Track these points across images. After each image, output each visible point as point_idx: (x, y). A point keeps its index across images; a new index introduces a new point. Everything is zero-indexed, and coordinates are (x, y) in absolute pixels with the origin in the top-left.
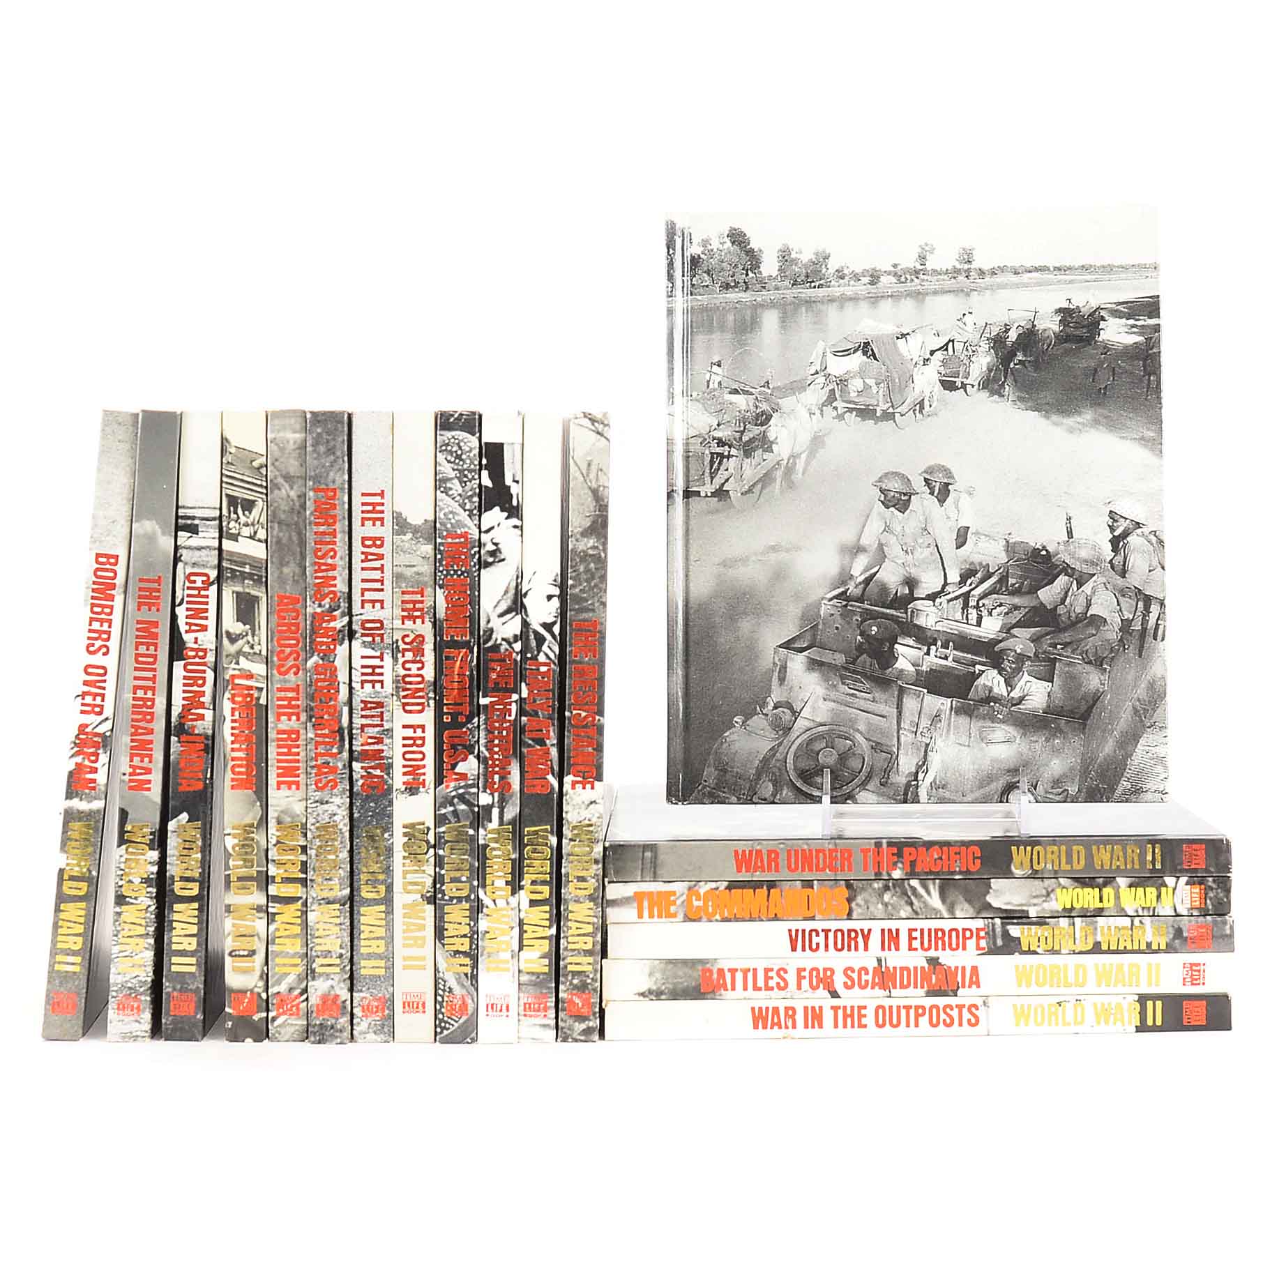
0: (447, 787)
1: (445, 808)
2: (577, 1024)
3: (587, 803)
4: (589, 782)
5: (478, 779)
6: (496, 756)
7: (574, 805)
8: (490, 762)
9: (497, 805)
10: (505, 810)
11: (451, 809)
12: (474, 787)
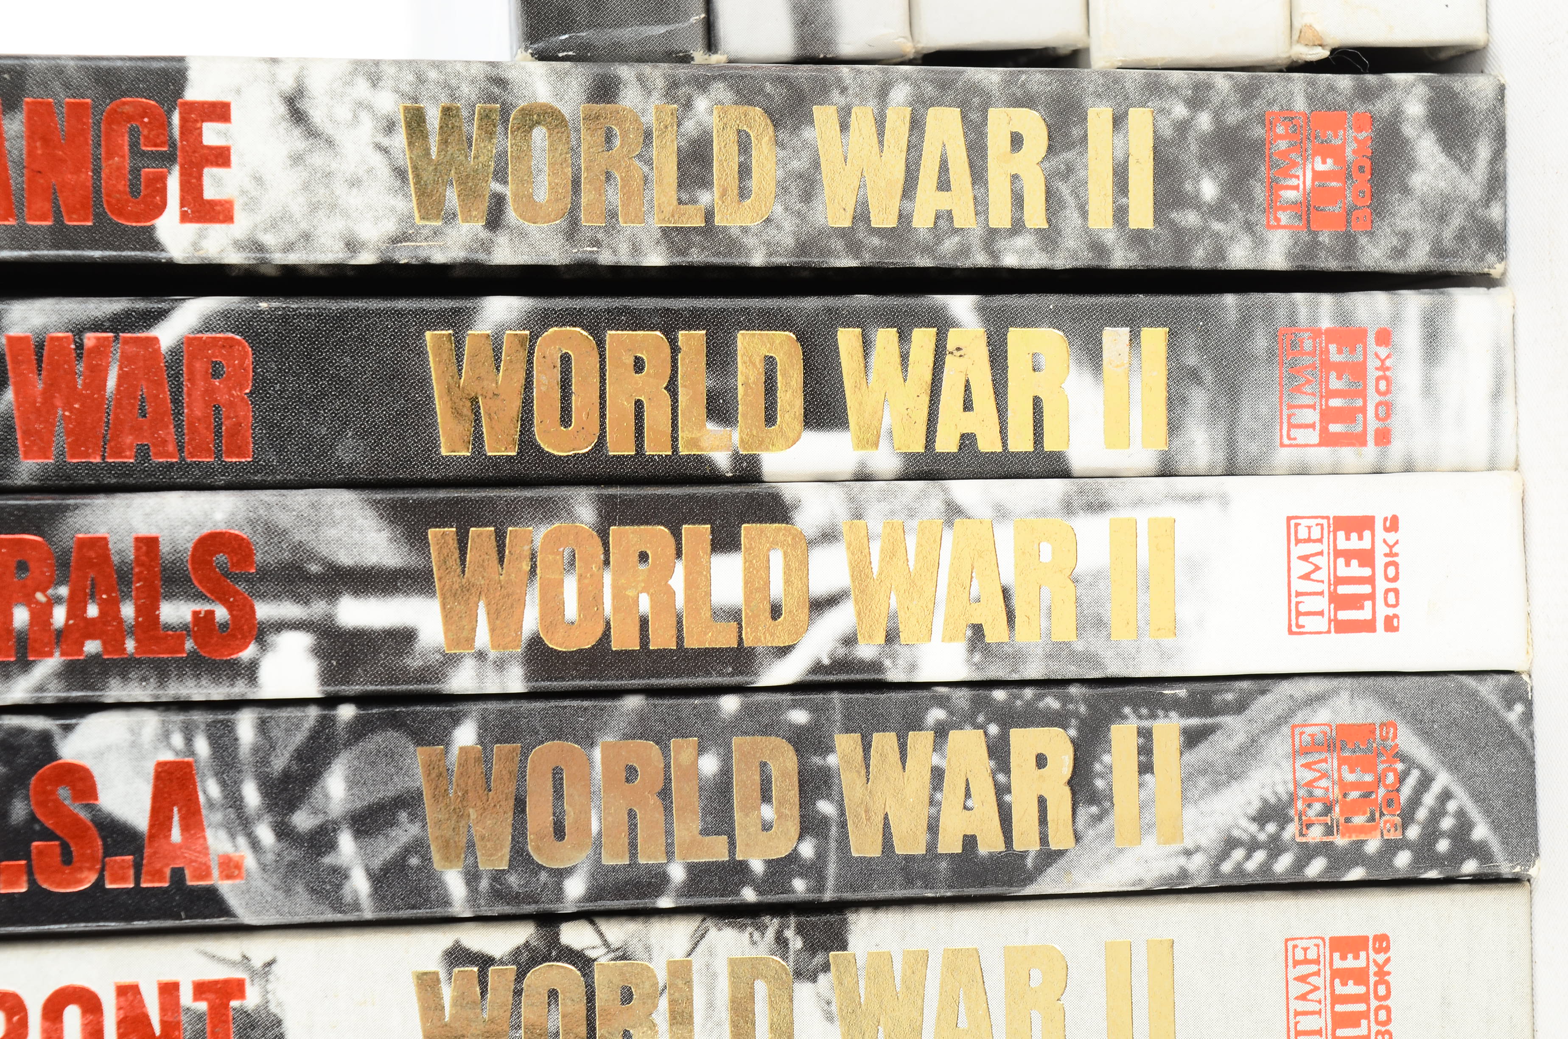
0: (231, 867)
1: (340, 874)
2: (1417, 180)
3: (296, 140)
4: (191, 129)
5: (184, 706)
6: (59, 616)
7: (314, 208)
8: (92, 647)
9: (318, 609)
10: (345, 559)
11: (346, 842)
12: (229, 728)
